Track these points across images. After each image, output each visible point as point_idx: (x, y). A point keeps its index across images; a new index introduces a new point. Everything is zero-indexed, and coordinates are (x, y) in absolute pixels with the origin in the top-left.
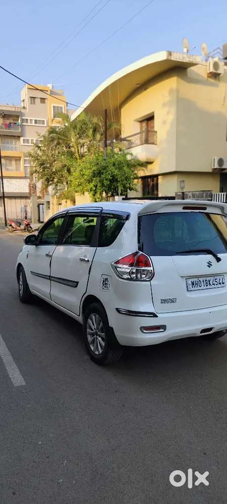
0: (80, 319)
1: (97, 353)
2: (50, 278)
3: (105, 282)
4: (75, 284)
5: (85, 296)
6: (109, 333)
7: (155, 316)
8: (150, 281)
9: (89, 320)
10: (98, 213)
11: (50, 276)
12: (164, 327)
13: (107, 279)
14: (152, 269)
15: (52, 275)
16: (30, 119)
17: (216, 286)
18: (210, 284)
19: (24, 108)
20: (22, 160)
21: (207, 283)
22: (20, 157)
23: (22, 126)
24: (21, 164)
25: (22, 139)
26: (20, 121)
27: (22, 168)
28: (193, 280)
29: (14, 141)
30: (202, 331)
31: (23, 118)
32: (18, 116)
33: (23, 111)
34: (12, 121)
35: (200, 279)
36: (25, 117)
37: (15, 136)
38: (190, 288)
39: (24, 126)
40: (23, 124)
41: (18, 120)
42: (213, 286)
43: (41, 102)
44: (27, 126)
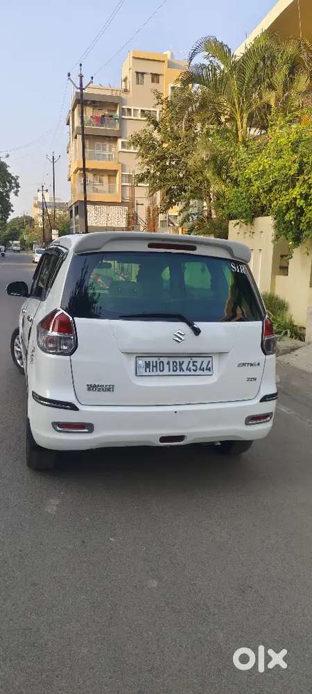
7: (75, 408)
8: (70, 355)
12: (89, 427)
16: (135, 108)
17: (193, 373)
18: (181, 369)
19: (126, 91)
20: (118, 176)
21: (177, 367)
22: (116, 171)
23: (121, 120)
24: (117, 183)
25: (120, 141)
26: (118, 113)
27: (118, 189)
28: (148, 360)
29: (108, 146)
30: (163, 439)
31: (124, 107)
32: (116, 105)
33: (123, 96)
34: (107, 113)
35: (162, 359)
36: (126, 105)
37: (109, 137)
38: (142, 371)
39: (124, 121)
40: (123, 117)
41: (115, 111)
42: (188, 373)
43: (153, 81)
44: (128, 121)
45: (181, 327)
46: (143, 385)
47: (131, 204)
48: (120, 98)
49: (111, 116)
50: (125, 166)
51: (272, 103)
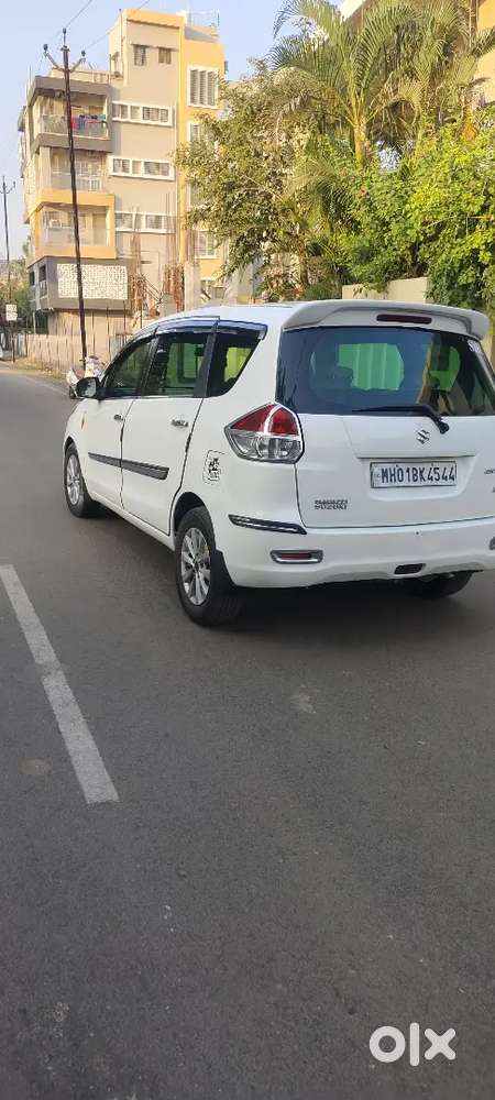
0: (170, 541)
1: (193, 599)
2: (121, 463)
3: (213, 465)
4: (161, 473)
5: (179, 495)
6: (216, 562)
7: (301, 531)
8: (294, 463)
9: (187, 538)
10: (210, 327)
11: (121, 460)
12: (317, 555)
13: (216, 460)
14: (300, 440)
15: (124, 458)
16: (133, 105)
17: (435, 482)
18: (422, 478)
19: (117, 75)
20: (108, 216)
21: (417, 475)
22: (105, 209)
23: (112, 125)
24: (108, 227)
25: (110, 158)
26: (105, 112)
27: (109, 238)
28: (386, 466)
29: (90, 166)
30: (400, 569)
31: (114, 102)
32: (101, 98)
33: (115, 84)
34: (87, 111)
35: (401, 466)
36: (118, 100)
37: (93, 151)
38: (379, 481)
39: (117, 125)
40: (114, 119)
41: (102, 109)
42: (429, 482)
43: (161, 61)
44: (123, 126)
45: (426, 423)
46: (380, 499)
47: (134, 264)
48: (108, 87)
49: (95, 118)
50: (120, 200)
51: (415, 100)
